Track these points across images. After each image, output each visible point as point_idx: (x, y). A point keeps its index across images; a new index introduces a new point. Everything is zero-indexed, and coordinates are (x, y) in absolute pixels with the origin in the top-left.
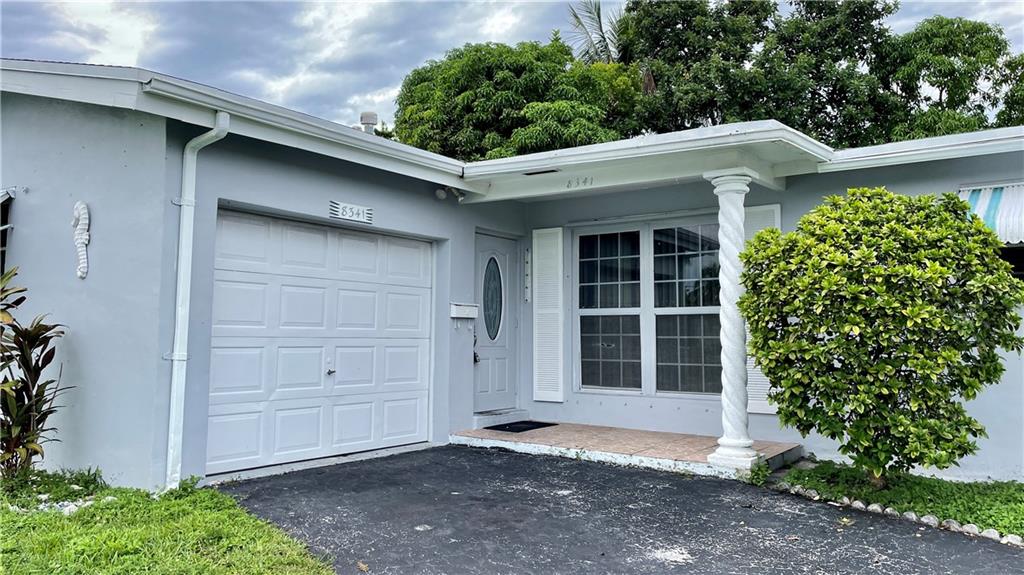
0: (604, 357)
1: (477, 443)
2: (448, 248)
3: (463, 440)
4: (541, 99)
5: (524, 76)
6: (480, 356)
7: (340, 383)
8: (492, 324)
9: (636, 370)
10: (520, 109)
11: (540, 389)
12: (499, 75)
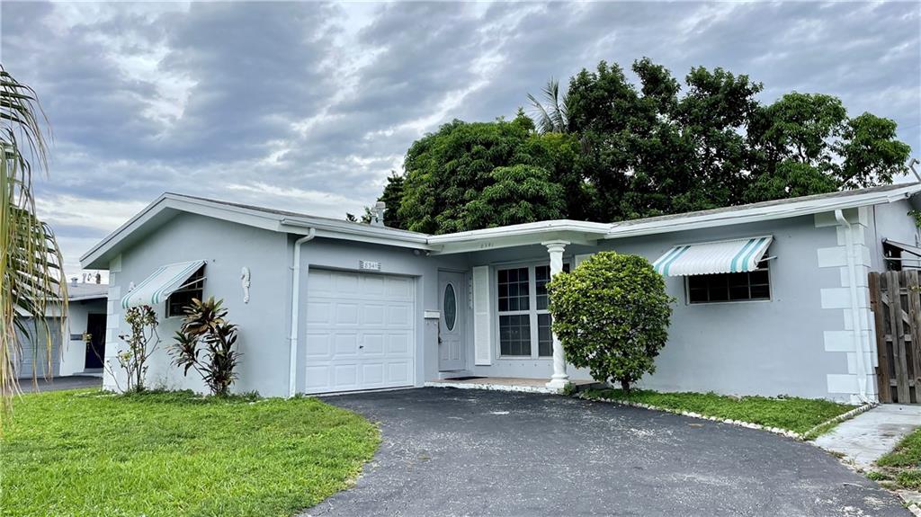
0: (513, 338)
1: (439, 385)
2: (422, 279)
3: (432, 384)
4: (505, 164)
5: (492, 148)
6: (442, 339)
7: (366, 352)
8: (450, 322)
9: (529, 344)
10: (490, 171)
11: (478, 358)
12: (475, 148)
